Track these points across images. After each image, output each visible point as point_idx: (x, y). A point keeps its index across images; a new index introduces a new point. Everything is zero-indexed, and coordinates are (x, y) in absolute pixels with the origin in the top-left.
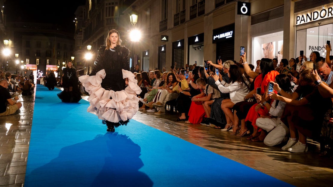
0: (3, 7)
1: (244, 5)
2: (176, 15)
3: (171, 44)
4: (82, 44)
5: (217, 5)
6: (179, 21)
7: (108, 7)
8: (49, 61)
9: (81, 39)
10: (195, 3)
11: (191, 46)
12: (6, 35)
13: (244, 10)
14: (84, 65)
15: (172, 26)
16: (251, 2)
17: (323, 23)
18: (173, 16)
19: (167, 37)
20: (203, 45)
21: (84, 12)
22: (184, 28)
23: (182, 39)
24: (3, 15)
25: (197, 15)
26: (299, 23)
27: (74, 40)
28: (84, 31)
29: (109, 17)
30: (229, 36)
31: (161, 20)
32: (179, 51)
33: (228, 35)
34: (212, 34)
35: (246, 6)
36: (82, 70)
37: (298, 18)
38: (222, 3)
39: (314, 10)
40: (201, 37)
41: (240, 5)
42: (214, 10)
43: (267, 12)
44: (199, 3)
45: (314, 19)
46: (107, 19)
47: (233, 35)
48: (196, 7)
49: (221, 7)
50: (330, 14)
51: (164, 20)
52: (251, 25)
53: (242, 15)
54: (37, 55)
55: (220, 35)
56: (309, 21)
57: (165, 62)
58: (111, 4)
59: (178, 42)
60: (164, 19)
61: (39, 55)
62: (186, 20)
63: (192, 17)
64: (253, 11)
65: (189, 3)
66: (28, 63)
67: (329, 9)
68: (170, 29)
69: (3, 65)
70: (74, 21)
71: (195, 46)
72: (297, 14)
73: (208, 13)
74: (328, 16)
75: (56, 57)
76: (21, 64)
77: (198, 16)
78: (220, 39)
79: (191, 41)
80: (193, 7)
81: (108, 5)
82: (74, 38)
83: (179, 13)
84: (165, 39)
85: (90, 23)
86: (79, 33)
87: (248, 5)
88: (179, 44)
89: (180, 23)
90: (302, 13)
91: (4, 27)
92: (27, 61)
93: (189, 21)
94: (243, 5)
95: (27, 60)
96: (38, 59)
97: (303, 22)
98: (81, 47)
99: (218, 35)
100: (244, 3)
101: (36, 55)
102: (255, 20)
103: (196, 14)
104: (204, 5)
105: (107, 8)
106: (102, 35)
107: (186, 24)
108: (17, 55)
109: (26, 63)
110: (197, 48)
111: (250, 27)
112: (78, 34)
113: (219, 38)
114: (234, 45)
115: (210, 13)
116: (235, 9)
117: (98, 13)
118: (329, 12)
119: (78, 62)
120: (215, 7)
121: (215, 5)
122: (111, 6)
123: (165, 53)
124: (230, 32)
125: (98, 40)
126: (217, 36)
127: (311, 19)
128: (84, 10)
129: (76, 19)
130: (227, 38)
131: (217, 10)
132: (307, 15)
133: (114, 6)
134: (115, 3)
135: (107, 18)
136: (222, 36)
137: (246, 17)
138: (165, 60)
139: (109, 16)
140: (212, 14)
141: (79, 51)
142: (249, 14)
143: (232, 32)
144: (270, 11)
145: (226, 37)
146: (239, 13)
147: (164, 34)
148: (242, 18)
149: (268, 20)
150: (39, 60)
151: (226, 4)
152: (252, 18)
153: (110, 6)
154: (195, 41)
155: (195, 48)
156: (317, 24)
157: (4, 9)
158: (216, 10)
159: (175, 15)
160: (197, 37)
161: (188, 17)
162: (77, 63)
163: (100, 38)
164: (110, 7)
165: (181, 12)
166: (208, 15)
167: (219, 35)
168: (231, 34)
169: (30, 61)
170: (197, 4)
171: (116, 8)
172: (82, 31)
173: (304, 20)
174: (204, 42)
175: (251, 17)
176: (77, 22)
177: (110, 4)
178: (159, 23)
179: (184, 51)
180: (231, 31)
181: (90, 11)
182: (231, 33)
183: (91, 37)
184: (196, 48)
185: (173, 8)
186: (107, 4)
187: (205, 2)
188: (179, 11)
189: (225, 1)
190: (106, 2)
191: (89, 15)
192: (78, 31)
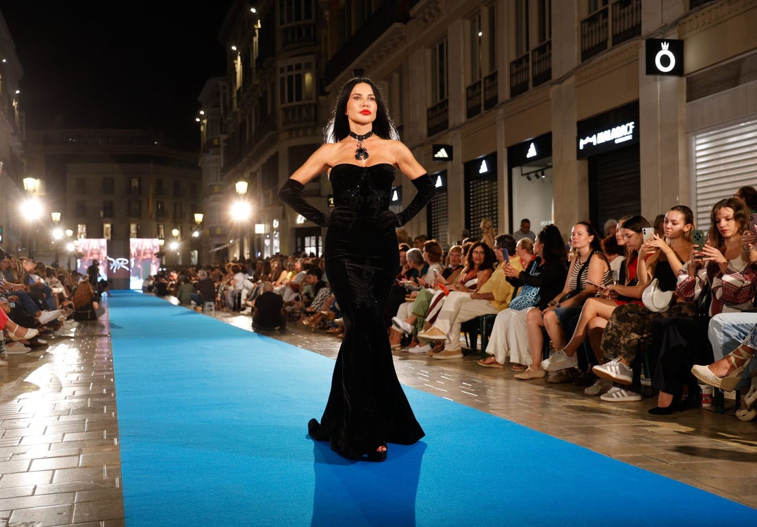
0: (18, 92)
1: (665, 46)
2: (473, 88)
3: (462, 167)
4: (221, 180)
5: (587, 54)
6: (480, 105)
7: (286, 78)
8: (137, 229)
9: (217, 167)
10: (524, 52)
11: (516, 171)
12: (25, 164)
13: (665, 61)
14: (229, 235)
15: (463, 118)
16: (683, 37)
18: (463, 91)
19: (449, 150)
20: (551, 167)
21: (224, 94)
22: (496, 123)
23: (491, 151)
24: (17, 113)
25: (531, 83)
27: (199, 169)
28: (225, 145)
29: (290, 104)
30: (624, 136)
31: (430, 105)
32: (485, 184)
33: (621, 133)
34: (575, 134)
35: (669, 49)
36: (222, 248)
38: (602, 47)
40: (544, 144)
41: (654, 47)
42: (579, 67)
43: (734, 63)
44: (534, 51)
46: (286, 110)
47: (636, 133)
48: (527, 61)
49: (597, 59)
51: (440, 104)
52: (688, 101)
53: (659, 77)
54: (105, 215)
55: (599, 134)
57: (447, 217)
58: (294, 67)
59: (481, 160)
60: (439, 101)
61: (109, 213)
62: (500, 100)
63: (518, 90)
64: (693, 61)
65: (508, 53)
66: (83, 236)
68: (456, 128)
69: (20, 243)
70: (198, 120)
71: (526, 170)
73: (561, 76)
75: (154, 216)
76: (67, 239)
77: (534, 86)
78: (599, 145)
79: (517, 155)
80: (518, 62)
81: (286, 70)
82: (200, 164)
83: (480, 82)
84: (442, 153)
85: (240, 121)
86: (211, 151)
87: (677, 47)
88: (482, 167)
89: (482, 108)
91: (20, 144)
92: (79, 230)
93: (509, 101)
94: (661, 49)
95: (81, 228)
96: (107, 223)
98: (217, 187)
99: (591, 136)
100: (663, 41)
101: (102, 214)
102: (696, 87)
103: (528, 80)
104: (550, 55)
105: (282, 79)
106: (272, 152)
107: (501, 111)
108: (56, 216)
109: (78, 236)
110: (533, 174)
111: (683, 109)
112: (208, 152)
113: (595, 144)
114: (639, 160)
115: (568, 76)
116: (638, 59)
117: (260, 96)
119: (213, 228)
120: (580, 58)
121: (580, 55)
122: (294, 73)
123: (446, 191)
124: (628, 125)
125: (262, 165)
126: (588, 140)
128: (224, 88)
129: (202, 113)
130: (617, 142)
131: (587, 66)
133: (301, 74)
134: (303, 66)
135: (284, 105)
136: (602, 137)
137: (672, 80)
138: (447, 213)
139: (290, 100)
140: (572, 80)
141: (211, 197)
142: (679, 71)
143: (631, 125)
144: (742, 60)
145: (614, 139)
146: (652, 70)
147: (438, 143)
148: (659, 83)
149: (736, 84)
150: (112, 227)
151: (611, 50)
152: (690, 83)
153: (291, 73)
154: (529, 156)
155: (528, 174)
157: (19, 98)
158: (583, 68)
159: (467, 89)
160: (532, 145)
161: (504, 92)
162: (210, 232)
163: (268, 160)
164: (290, 78)
165: (485, 79)
166: (560, 81)
167: (594, 136)
168: (631, 131)
169: (87, 230)
170: (530, 53)
171: (308, 78)
172: (219, 146)
174: (553, 157)
175: (687, 79)
177: (290, 68)
178: (425, 112)
179: (497, 185)
180: (629, 122)
181: (238, 92)
182: (629, 127)
183: (244, 160)
184: (530, 175)
185: (462, 70)
186: (282, 70)
187: (550, 48)
188: (480, 77)
189: (607, 40)
190: (281, 63)
191: (235, 101)
192: (210, 144)
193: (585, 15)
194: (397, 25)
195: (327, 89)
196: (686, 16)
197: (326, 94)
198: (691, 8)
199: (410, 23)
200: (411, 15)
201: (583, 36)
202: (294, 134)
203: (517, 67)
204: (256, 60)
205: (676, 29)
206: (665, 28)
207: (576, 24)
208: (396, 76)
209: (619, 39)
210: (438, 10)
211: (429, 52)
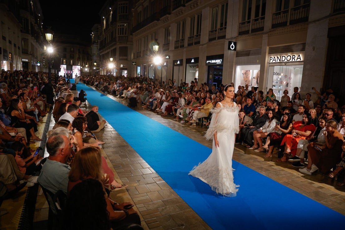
0: (42, 23)
2: (177, 42)
3: (172, 61)
5: (210, 40)
9: (96, 48)
10: (192, 35)
11: (188, 65)
13: (232, 47)
14: (100, 67)
15: (173, 49)
16: (236, 41)
17: (287, 64)
18: (174, 42)
20: (198, 66)
21: (100, 29)
22: (183, 52)
23: (181, 59)
24: (42, 29)
26: (271, 61)
31: (164, 43)
33: (218, 61)
34: (206, 59)
35: (233, 44)
37: (271, 58)
38: (214, 39)
39: (283, 54)
40: (197, 60)
41: (230, 43)
42: (208, 43)
43: (248, 51)
45: (282, 61)
47: (222, 62)
48: (193, 38)
49: (213, 42)
50: (293, 59)
52: (236, 57)
56: (278, 61)
59: (178, 60)
60: (166, 43)
61: (65, 57)
62: (185, 46)
63: (189, 45)
64: (238, 48)
65: (187, 34)
67: (293, 56)
68: (171, 51)
70: (91, 35)
71: (190, 65)
72: (270, 56)
74: (292, 60)
77: (194, 44)
78: (212, 63)
79: (188, 61)
80: (190, 38)
84: (168, 57)
85: (104, 37)
86: (95, 44)
87: (235, 44)
89: (179, 47)
90: (274, 55)
93: (187, 47)
97: (274, 61)
102: (239, 54)
104: (200, 38)
105: (119, 28)
107: (185, 49)
111: (235, 59)
112: (94, 44)
115: (205, 44)
116: (225, 44)
117: (111, 32)
118: (293, 58)
121: (208, 40)
123: (167, 67)
125: (111, 50)
126: (209, 61)
127: (280, 60)
128: (100, 28)
129: (93, 33)
130: (217, 63)
131: (210, 43)
132: (278, 57)
133: (124, 28)
135: (119, 36)
136: (213, 61)
137: (234, 52)
139: (121, 34)
140: (206, 45)
141: (95, 56)
142: (235, 50)
144: (251, 50)
146: (229, 48)
148: (230, 52)
149: (249, 56)
151: (217, 40)
154: (192, 62)
155: (191, 66)
156: (283, 64)
159: (175, 41)
160: (193, 59)
161: (186, 44)
163: (113, 49)
164: (121, 28)
166: (202, 45)
167: (211, 61)
170: (194, 36)
172: (98, 42)
173: (275, 60)
174: (199, 63)
175: (237, 52)
176: (93, 35)
177: (121, 26)
178: (162, 45)
180: (221, 59)
181: (104, 29)
186: (119, 26)
187: (200, 36)
188: (179, 39)
189: (216, 38)
190: (118, 24)
191: (103, 32)
192: (94, 42)
193: (210, 30)
194: (156, 21)
195: (133, 34)
196: (237, 37)
197: (132, 35)
198: (239, 35)
199: (159, 21)
200: (160, 19)
201: (209, 35)
202: (121, 43)
203: (190, 39)
204: (111, 22)
205: (235, 39)
206: (232, 38)
207: (208, 32)
208: (154, 34)
209: (220, 38)
210: (168, 19)
211: (164, 30)
